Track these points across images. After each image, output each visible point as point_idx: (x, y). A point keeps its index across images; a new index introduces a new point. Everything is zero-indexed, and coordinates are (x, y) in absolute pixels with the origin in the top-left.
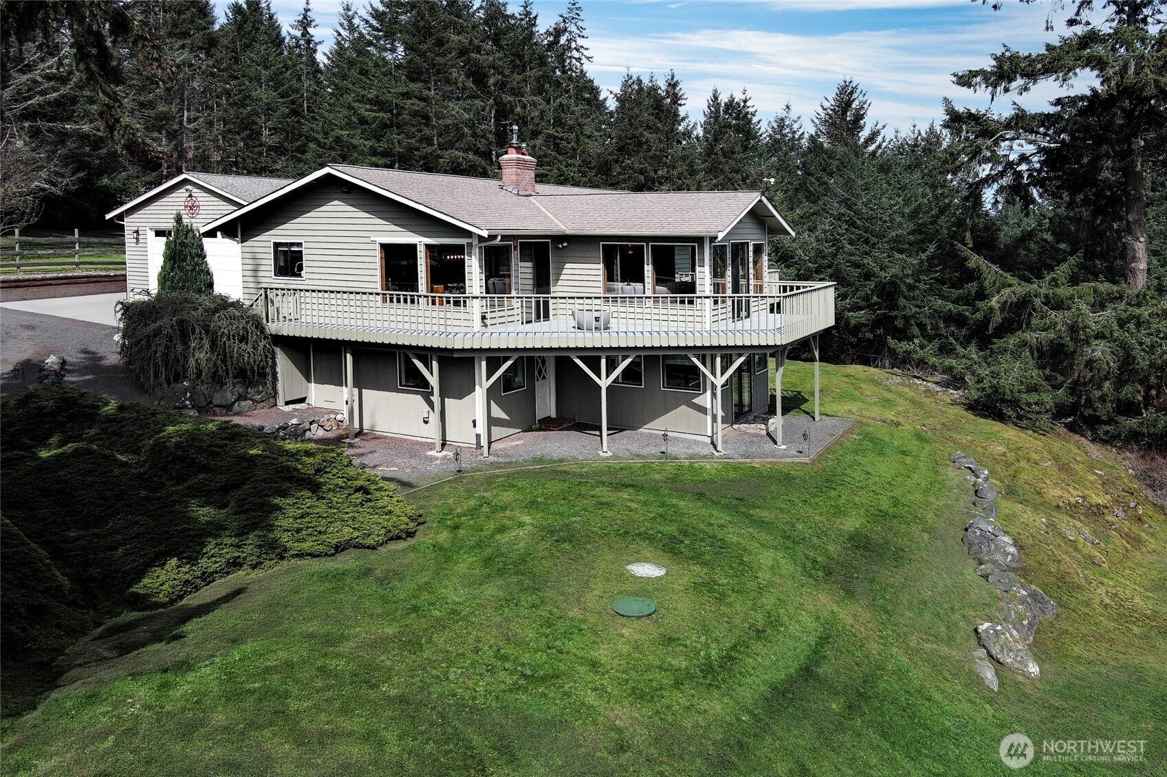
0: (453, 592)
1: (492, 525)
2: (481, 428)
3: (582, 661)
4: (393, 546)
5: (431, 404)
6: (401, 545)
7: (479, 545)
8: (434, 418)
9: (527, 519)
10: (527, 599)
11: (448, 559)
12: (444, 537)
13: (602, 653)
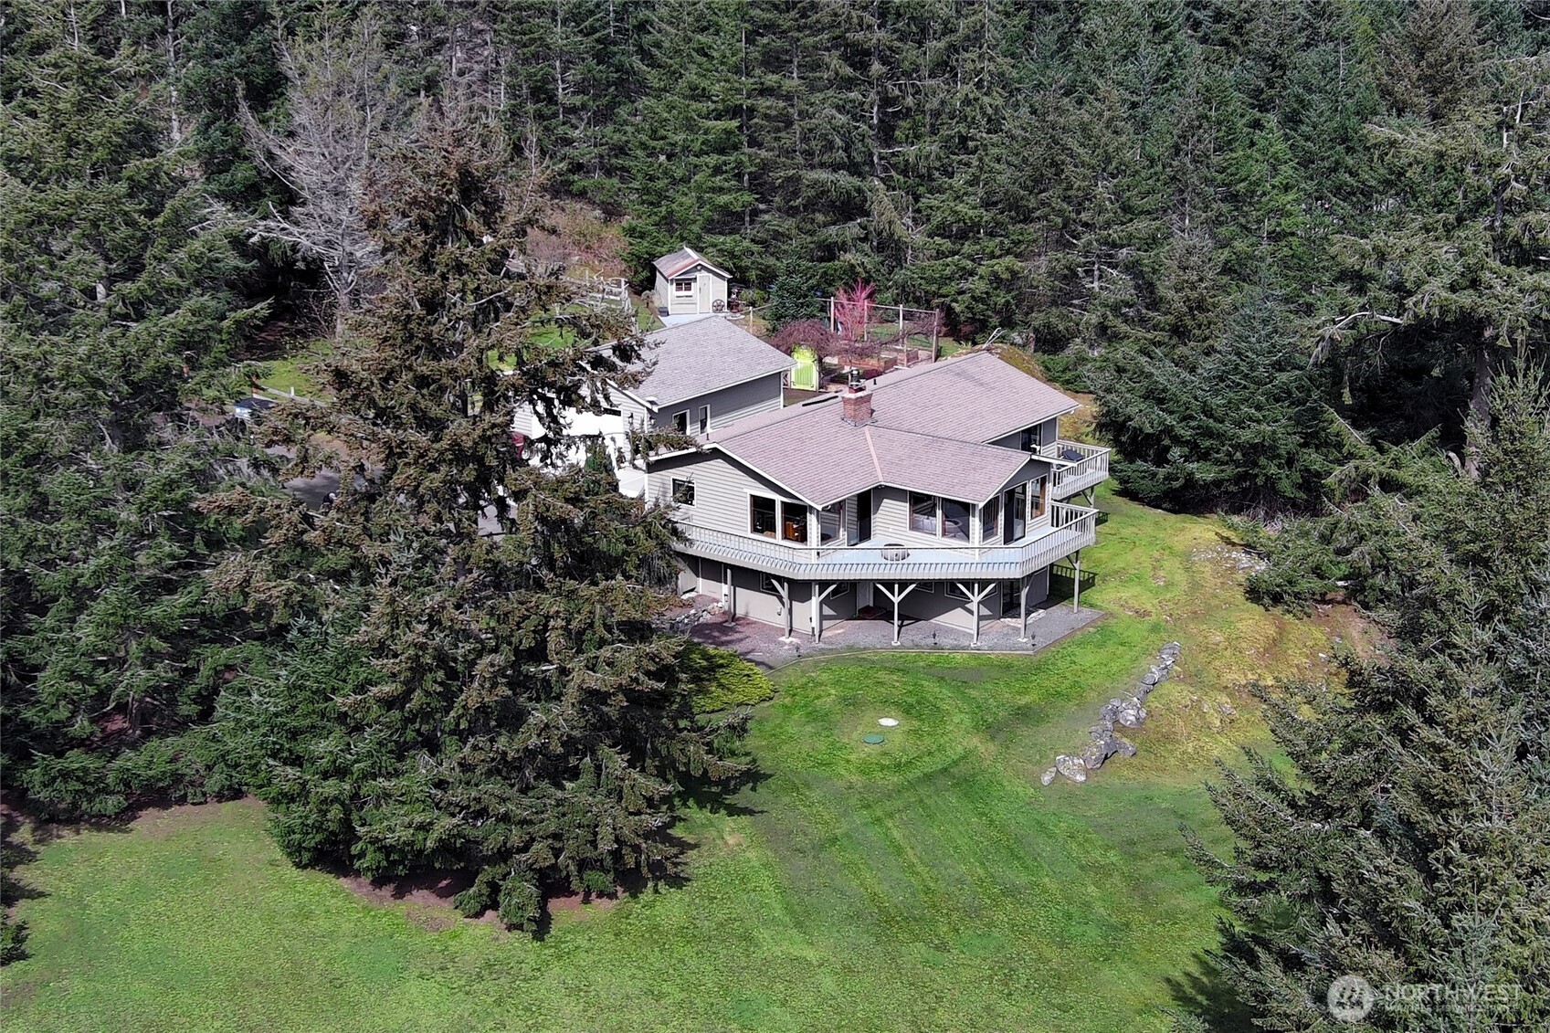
0: (791, 729)
1: (813, 695)
2: (815, 623)
3: (843, 759)
4: (762, 705)
5: (783, 604)
6: (767, 704)
7: (805, 706)
8: (785, 612)
9: (833, 692)
10: (825, 733)
11: (790, 712)
12: (787, 701)
13: (852, 757)
